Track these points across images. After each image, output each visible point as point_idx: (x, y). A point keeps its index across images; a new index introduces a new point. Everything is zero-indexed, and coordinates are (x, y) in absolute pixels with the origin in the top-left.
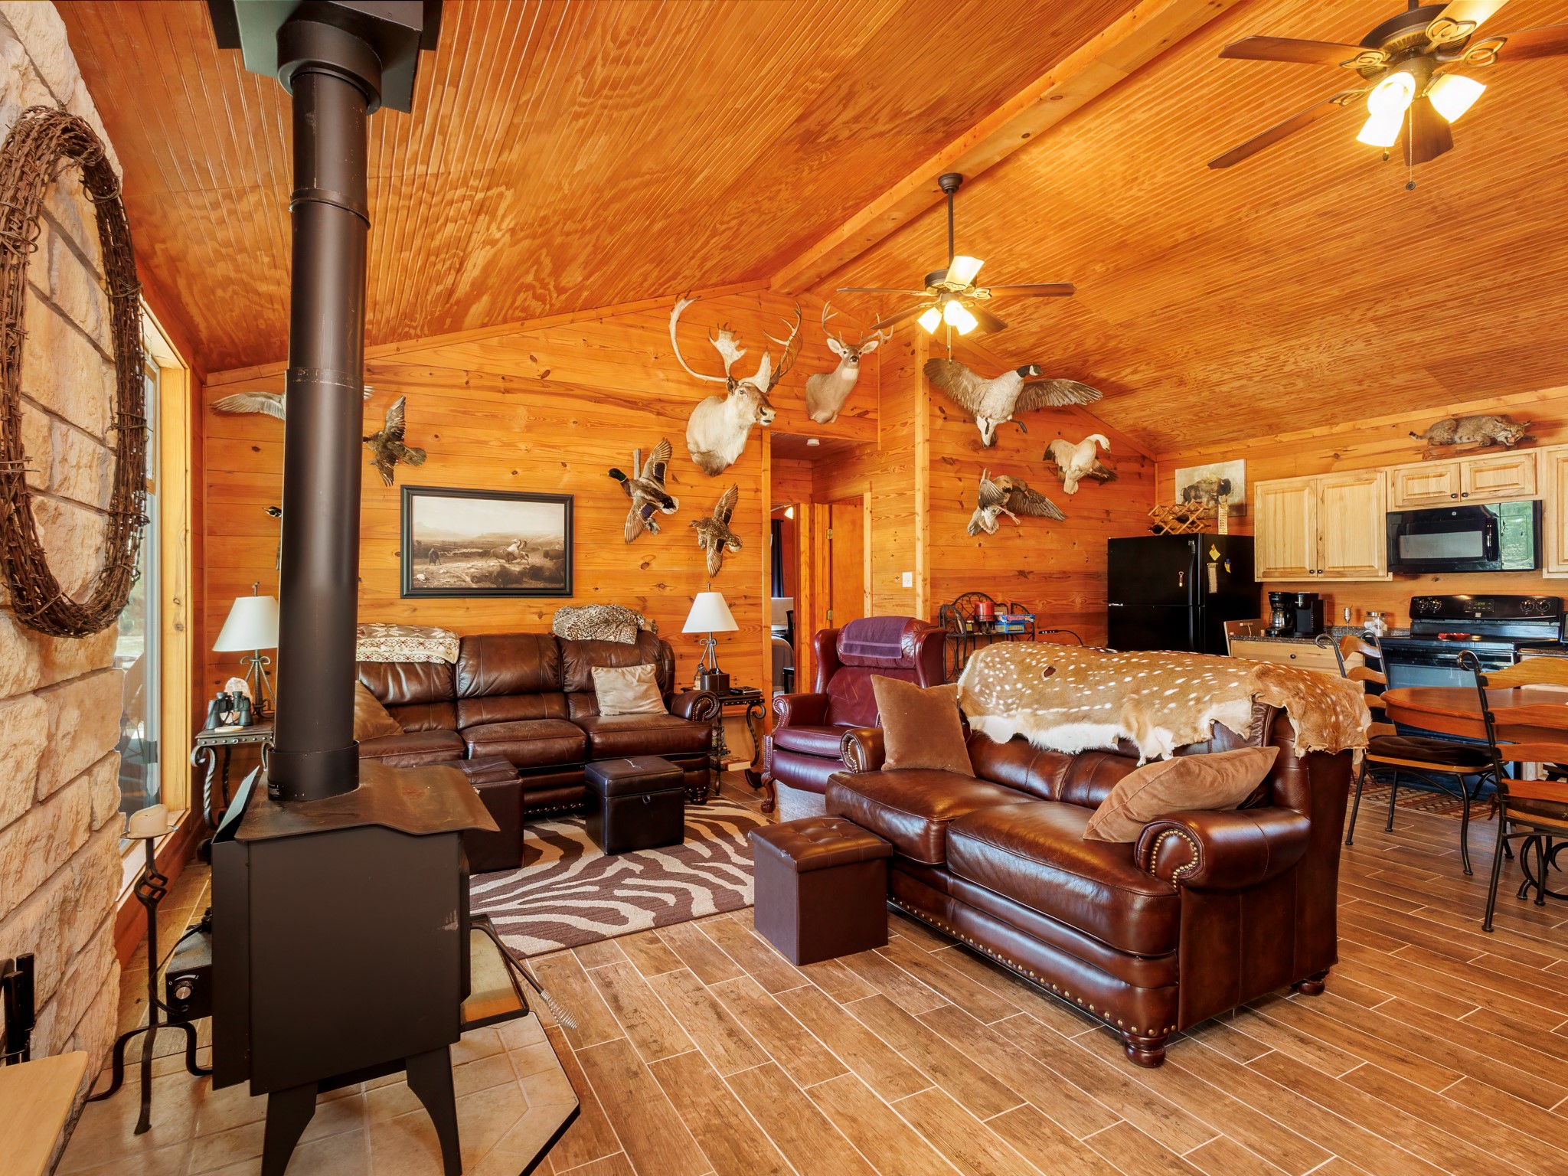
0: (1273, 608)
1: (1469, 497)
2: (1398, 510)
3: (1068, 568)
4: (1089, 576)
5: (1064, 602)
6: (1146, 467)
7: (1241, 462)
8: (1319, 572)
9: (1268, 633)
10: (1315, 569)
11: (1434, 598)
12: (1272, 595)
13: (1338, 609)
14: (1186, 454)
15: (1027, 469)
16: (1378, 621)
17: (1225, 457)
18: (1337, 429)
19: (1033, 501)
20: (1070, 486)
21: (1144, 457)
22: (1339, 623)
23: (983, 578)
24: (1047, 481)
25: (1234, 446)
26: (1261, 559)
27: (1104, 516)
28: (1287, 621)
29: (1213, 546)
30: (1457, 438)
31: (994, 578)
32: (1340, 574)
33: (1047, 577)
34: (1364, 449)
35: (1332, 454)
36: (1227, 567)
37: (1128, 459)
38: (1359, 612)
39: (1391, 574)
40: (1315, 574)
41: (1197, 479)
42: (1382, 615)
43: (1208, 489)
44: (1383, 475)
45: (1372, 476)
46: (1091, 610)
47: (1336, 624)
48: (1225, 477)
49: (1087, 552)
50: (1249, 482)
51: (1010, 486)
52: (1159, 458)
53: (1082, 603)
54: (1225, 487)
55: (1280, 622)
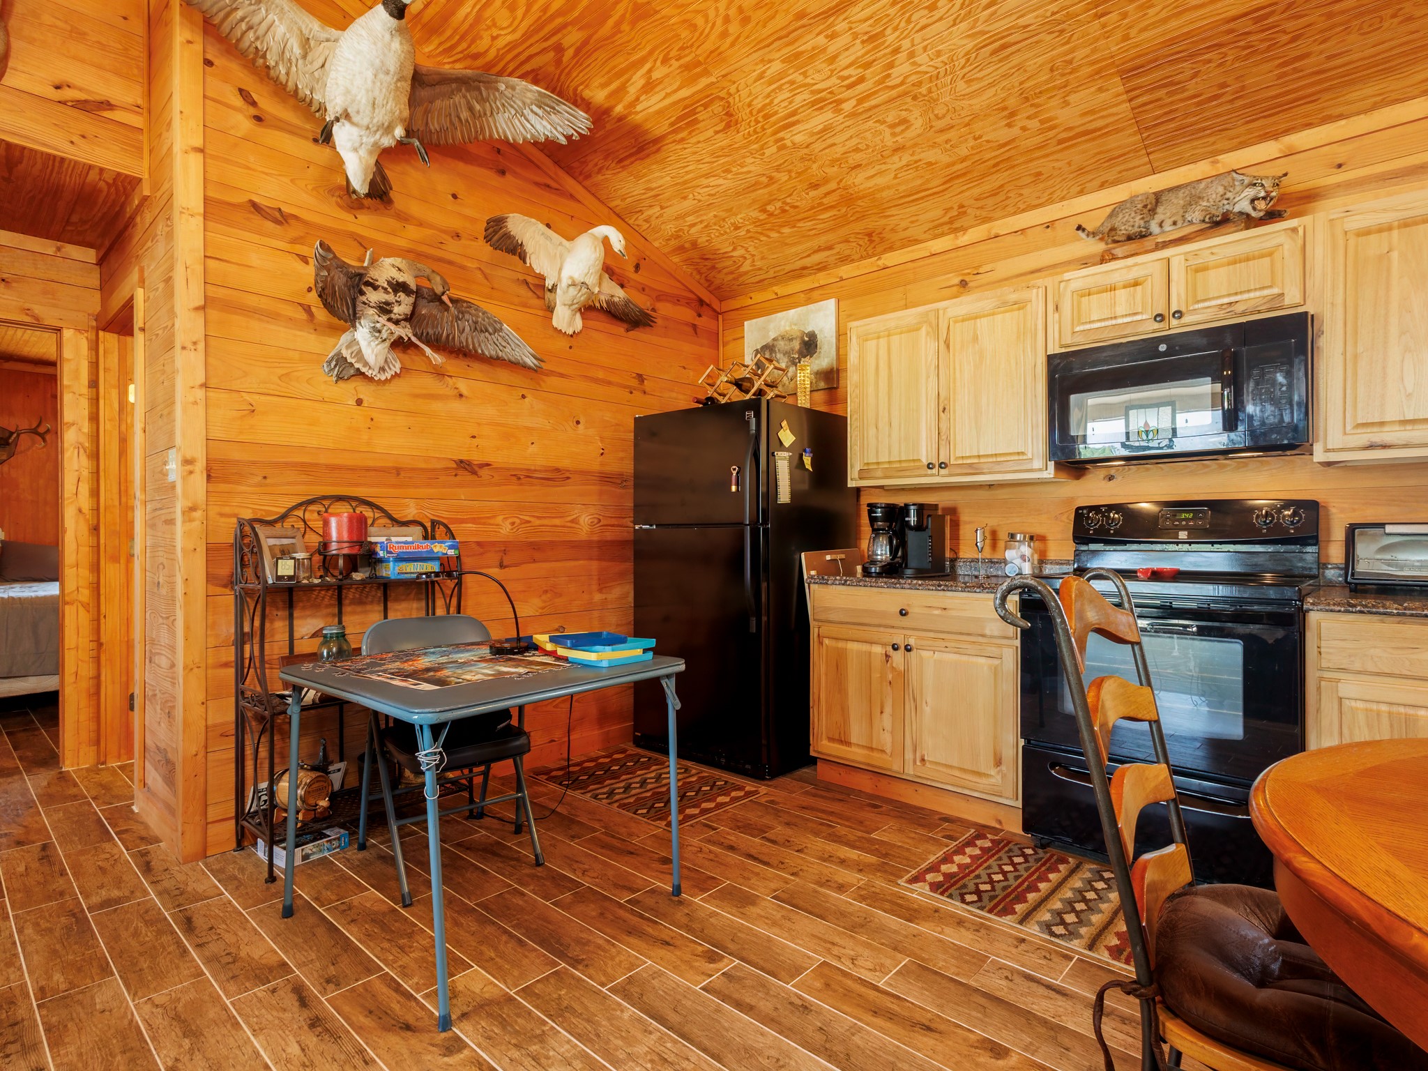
0: (874, 530)
1: (1186, 320)
2: (1063, 350)
3: (565, 463)
4: (606, 479)
5: (557, 522)
6: (704, 319)
7: (831, 304)
8: (942, 465)
9: (867, 573)
10: (934, 461)
11: (1111, 507)
12: (872, 507)
13: (965, 531)
14: (758, 297)
15: (479, 275)
16: (1026, 550)
17: (810, 297)
18: (965, 239)
19: (477, 328)
20: (565, 318)
21: (701, 302)
22: (966, 552)
23: (368, 469)
24: (525, 305)
25: (822, 278)
26: (857, 448)
27: (634, 383)
28: (893, 552)
29: (784, 424)
30: (1154, 228)
31: (398, 471)
32: (974, 469)
33: (522, 477)
34: (1005, 268)
35: (956, 280)
36: (807, 460)
37: (677, 300)
38: (994, 535)
39: (1051, 465)
40: (935, 471)
41: (772, 335)
42: (1032, 538)
43: (787, 348)
44: (1041, 291)
45: (1024, 295)
46: (609, 536)
47: (961, 555)
48: (808, 329)
49: (602, 439)
50: (841, 335)
51: (407, 278)
52: (726, 306)
53: (592, 525)
54: (809, 345)
55: (882, 552)
